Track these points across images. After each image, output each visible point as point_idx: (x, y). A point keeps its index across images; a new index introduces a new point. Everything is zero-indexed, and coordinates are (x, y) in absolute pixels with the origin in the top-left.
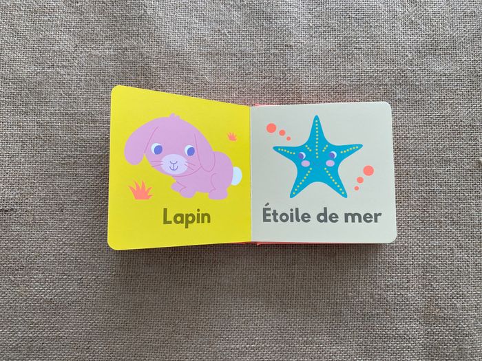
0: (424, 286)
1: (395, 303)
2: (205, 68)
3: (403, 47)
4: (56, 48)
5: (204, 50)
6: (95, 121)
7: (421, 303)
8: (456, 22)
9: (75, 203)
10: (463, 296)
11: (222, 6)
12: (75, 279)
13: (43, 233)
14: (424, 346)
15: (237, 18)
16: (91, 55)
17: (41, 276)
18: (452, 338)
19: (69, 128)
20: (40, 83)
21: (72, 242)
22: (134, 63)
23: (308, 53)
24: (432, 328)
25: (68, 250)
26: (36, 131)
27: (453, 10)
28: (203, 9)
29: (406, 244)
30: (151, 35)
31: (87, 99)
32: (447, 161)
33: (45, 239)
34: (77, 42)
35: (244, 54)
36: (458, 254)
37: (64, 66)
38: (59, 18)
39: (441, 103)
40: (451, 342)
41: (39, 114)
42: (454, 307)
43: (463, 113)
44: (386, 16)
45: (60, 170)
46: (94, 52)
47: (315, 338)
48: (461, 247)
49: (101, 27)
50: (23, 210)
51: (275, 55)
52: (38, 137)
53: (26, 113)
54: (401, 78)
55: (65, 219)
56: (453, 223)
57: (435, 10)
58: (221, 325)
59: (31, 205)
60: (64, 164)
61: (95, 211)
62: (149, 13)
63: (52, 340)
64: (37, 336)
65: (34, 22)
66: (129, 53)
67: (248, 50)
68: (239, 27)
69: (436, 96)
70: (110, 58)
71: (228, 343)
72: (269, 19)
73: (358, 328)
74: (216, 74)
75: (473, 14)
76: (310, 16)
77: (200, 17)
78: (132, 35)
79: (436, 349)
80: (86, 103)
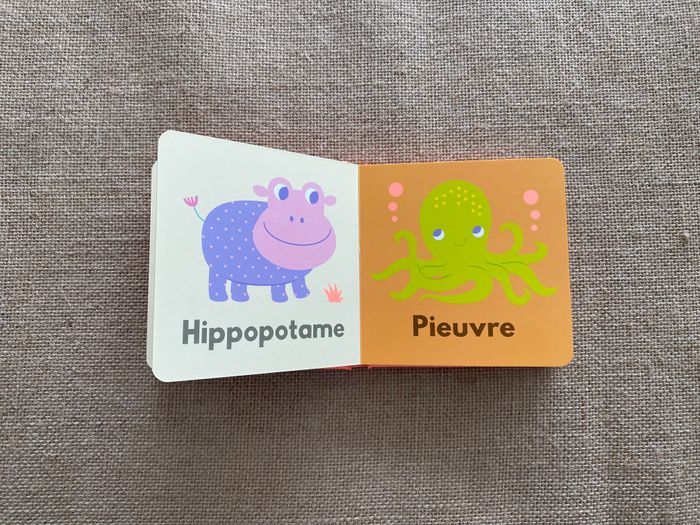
0: (607, 424)
1: (565, 450)
2: (277, 110)
3: (567, 72)
4: (57, 84)
5: (275, 83)
6: (116, 191)
7: (603, 450)
8: (645, 32)
9: (90, 312)
10: (665, 437)
11: (300, 18)
12: (91, 427)
13: (42, 359)
14: (610, 512)
15: (323, 34)
16: (109, 94)
17: (40, 422)
18: (650, 499)
19: (79, 203)
20: (34, 137)
21: (86, 371)
22: (173, 104)
23: (428, 84)
24: (621, 485)
25: (80, 383)
26: (31, 207)
27: (640, 16)
28: (273, 22)
29: (580, 362)
30: (196, 62)
31: (105, 158)
32: (637, 238)
33: (46, 368)
34: (88, 76)
35: (333, 87)
36: (656, 374)
37: (70, 112)
38: (60, 41)
39: (625, 152)
40: (649, 506)
41: (34, 183)
42: (651, 453)
43: (658, 166)
44: (541, 26)
45: (66, 264)
46: (113, 90)
47: (449, 505)
48: (660, 364)
49: (123, 52)
50: (12, 325)
51: (379, 87)
52: (33, 217)
53: (15, 181)
54: (565, 117)
55: (76, 337)
56: (648, 328)
57: (614, 15)
58: (308, 490)
59: (24, 318)
60: (72, 255)
61: (119, 324)
62: (193, 30)
63: (60, 517)
64: (37, 512)
65: (24, 47)
66: (164, 89)
67: (340, 82)
68: (326, 48)
69: (619, 142)
70: (135, 97)
71: (320, 516)
72: (369, 34)
73: (512, 489)
74: (293, 117)
75: (669, 21)
76: (430, 30)
77: (268, 33)
78: (167, 63)
79: (627, 516)
80: (103, 165)
